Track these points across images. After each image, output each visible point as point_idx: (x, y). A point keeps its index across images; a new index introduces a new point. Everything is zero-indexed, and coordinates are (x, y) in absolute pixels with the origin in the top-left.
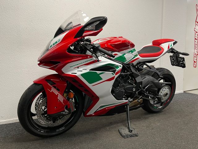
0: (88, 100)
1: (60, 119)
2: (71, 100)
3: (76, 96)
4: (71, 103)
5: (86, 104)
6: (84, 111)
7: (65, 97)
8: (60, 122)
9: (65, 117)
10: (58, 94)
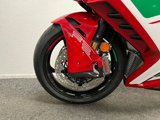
0: (134, 60)
1: (87, 82)
2: (104, 55)
3: (114, 51)
4: (104, 60)
5: (129, 67)
6: (125, 77)
7: (94, 49)
8: (87, 87)
9: (95, 80)
10: (82, 41)
